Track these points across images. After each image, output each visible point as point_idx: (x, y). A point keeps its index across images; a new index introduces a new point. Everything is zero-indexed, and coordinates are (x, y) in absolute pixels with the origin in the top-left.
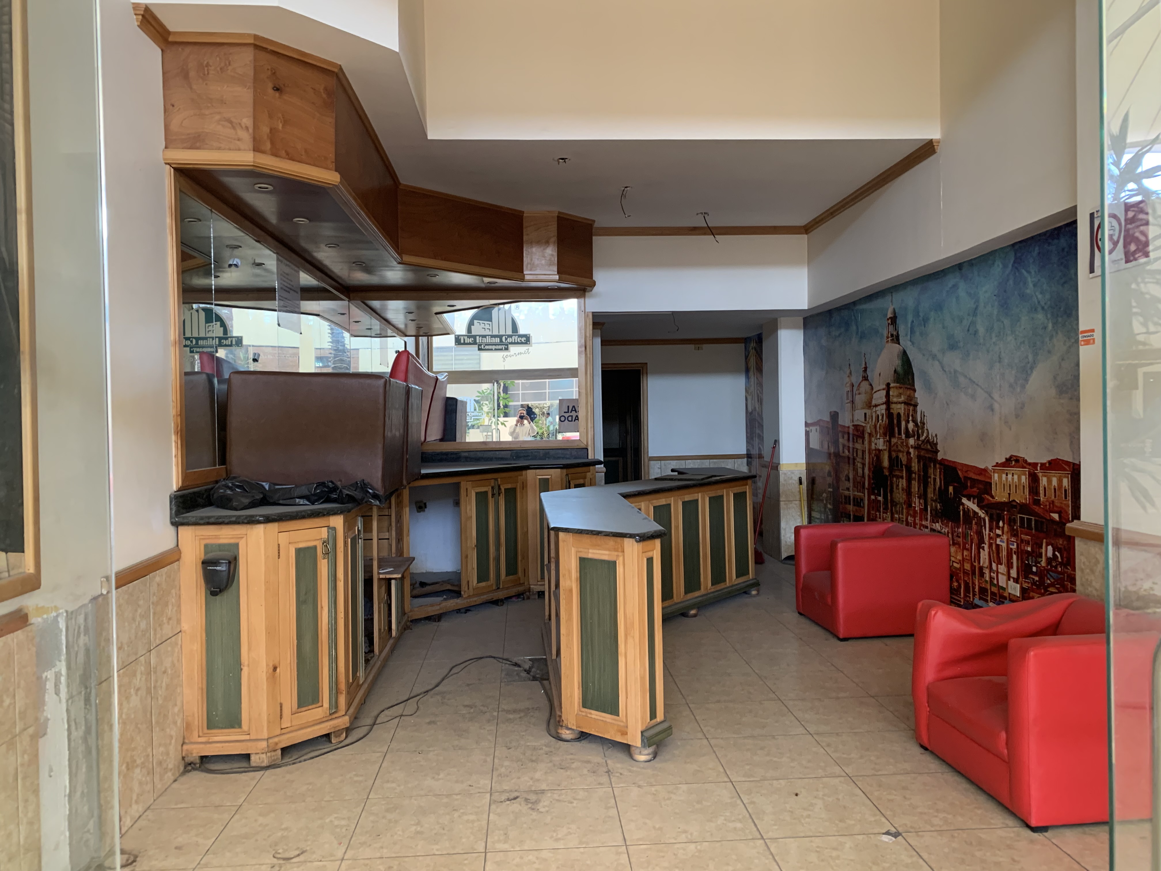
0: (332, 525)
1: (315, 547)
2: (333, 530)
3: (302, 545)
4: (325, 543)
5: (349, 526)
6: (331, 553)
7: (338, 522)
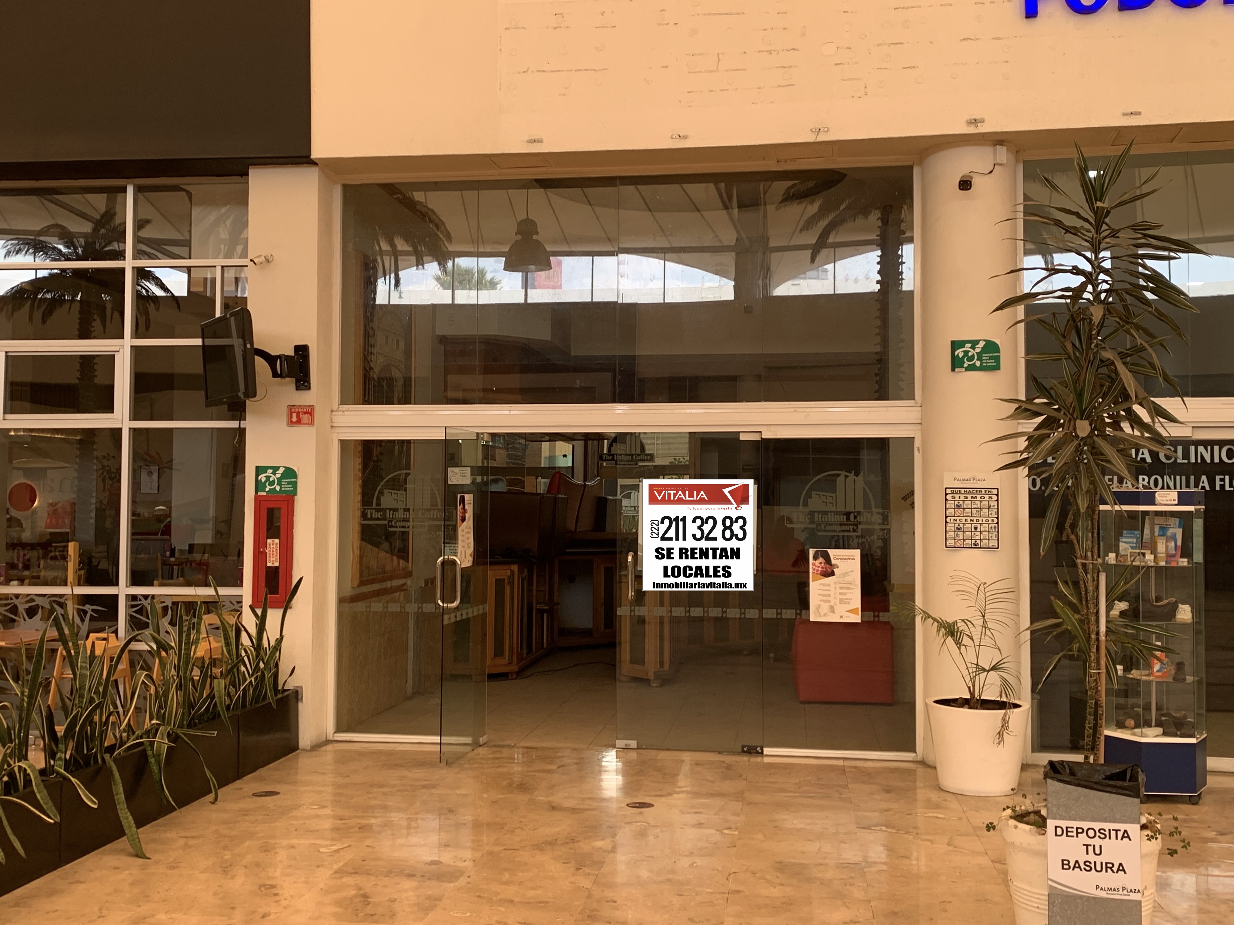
0: (512, 569)
1: (504, 579)
2: (512, 572)
3: (497, 577)
4: (509, 577)
5: (521, 571)
6: (511, 584)
7: (515, 568)
